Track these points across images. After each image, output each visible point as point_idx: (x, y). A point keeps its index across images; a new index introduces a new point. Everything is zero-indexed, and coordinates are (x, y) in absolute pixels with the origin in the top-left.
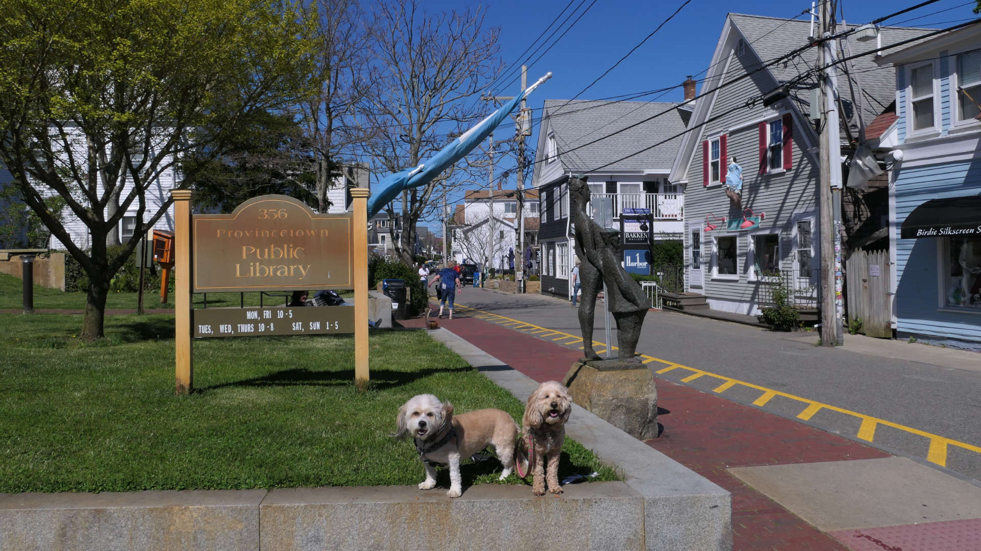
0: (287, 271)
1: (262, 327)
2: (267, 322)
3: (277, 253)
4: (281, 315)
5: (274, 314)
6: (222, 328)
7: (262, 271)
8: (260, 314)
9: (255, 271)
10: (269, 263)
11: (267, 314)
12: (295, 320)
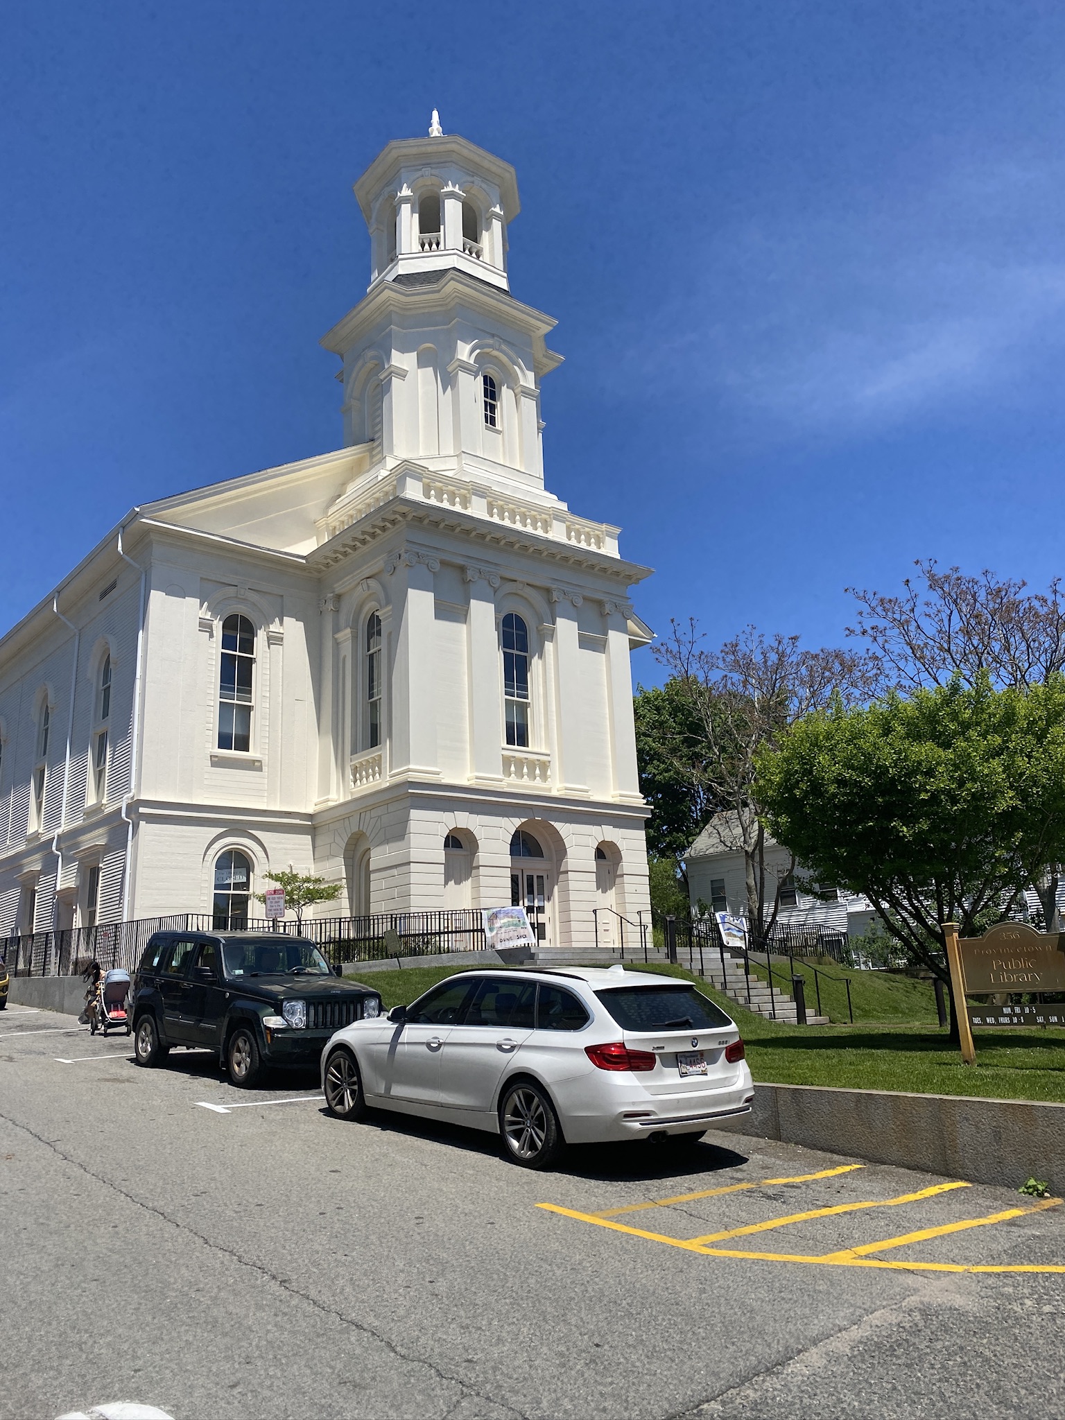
0: (1027, 978)
1: (1015, 1020)
2: (1018, 1016)
3: (1017, 965)
4: (1027, 1010)
5: (1023, 1010)
6: (988, 1020)
7: (1009, 978)
8: (1013, 1010)
9: (1004, 978)
10: (1013, 972)
11: (1017, 1010)
12: (1038, 1014)
